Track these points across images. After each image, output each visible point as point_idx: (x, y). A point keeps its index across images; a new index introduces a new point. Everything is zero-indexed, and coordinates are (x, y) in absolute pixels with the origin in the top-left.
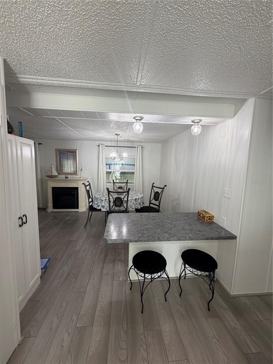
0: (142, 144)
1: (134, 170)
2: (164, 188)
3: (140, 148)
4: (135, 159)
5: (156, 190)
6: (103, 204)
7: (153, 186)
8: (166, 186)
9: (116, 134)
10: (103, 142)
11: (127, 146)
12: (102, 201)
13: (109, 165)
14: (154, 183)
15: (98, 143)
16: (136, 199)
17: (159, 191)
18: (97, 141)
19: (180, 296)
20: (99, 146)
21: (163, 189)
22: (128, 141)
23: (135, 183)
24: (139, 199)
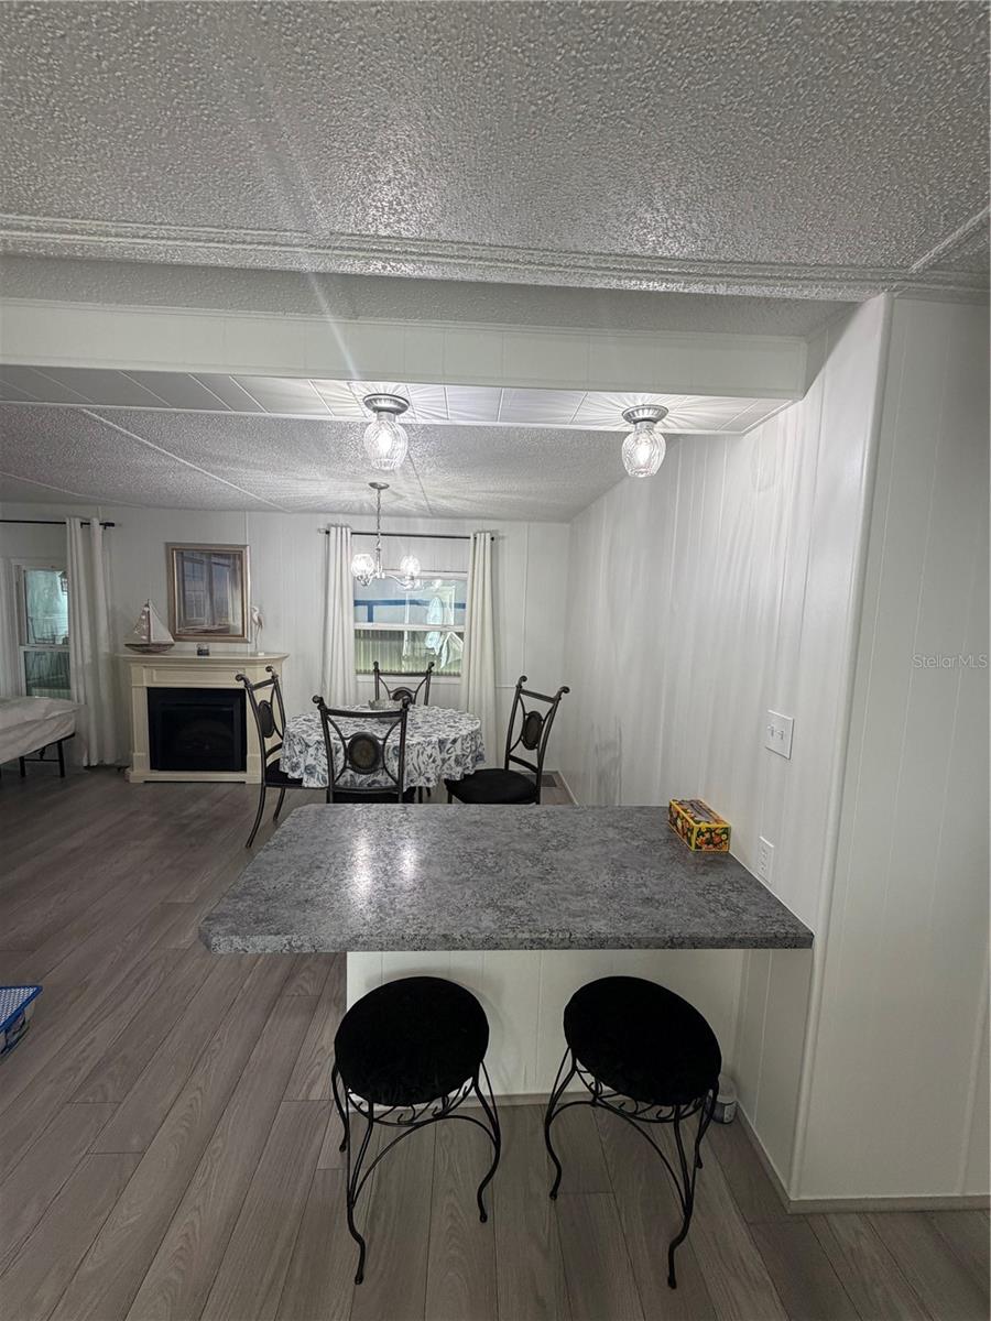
0: (492, 525)
1: (463, 624)
2: (559, 698)
3: (484, 542)
4: (465, 581)
5: (532, 705)
6: (310, 761)
7: (520, 690)
8: (566, 690)
9: (373, 485)
10: (341, 519)
11: (433, 533)
12: (308, 746)
13: (366, 607)
14: (524, 679)
15: (322, 521)
16: (442, 743)
17: (543, 708)
18: (322, 516)
19: (553, 1195)
20: (328, 533)
21: (555, 701)
22: (433, 513)
23: (464, 676)
24: (454, 741)
